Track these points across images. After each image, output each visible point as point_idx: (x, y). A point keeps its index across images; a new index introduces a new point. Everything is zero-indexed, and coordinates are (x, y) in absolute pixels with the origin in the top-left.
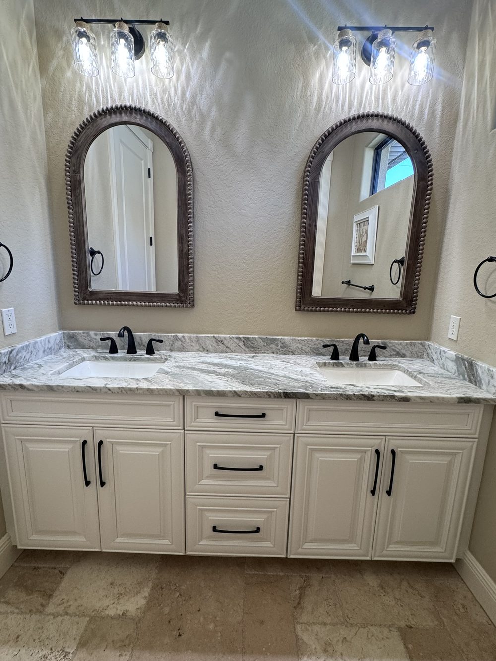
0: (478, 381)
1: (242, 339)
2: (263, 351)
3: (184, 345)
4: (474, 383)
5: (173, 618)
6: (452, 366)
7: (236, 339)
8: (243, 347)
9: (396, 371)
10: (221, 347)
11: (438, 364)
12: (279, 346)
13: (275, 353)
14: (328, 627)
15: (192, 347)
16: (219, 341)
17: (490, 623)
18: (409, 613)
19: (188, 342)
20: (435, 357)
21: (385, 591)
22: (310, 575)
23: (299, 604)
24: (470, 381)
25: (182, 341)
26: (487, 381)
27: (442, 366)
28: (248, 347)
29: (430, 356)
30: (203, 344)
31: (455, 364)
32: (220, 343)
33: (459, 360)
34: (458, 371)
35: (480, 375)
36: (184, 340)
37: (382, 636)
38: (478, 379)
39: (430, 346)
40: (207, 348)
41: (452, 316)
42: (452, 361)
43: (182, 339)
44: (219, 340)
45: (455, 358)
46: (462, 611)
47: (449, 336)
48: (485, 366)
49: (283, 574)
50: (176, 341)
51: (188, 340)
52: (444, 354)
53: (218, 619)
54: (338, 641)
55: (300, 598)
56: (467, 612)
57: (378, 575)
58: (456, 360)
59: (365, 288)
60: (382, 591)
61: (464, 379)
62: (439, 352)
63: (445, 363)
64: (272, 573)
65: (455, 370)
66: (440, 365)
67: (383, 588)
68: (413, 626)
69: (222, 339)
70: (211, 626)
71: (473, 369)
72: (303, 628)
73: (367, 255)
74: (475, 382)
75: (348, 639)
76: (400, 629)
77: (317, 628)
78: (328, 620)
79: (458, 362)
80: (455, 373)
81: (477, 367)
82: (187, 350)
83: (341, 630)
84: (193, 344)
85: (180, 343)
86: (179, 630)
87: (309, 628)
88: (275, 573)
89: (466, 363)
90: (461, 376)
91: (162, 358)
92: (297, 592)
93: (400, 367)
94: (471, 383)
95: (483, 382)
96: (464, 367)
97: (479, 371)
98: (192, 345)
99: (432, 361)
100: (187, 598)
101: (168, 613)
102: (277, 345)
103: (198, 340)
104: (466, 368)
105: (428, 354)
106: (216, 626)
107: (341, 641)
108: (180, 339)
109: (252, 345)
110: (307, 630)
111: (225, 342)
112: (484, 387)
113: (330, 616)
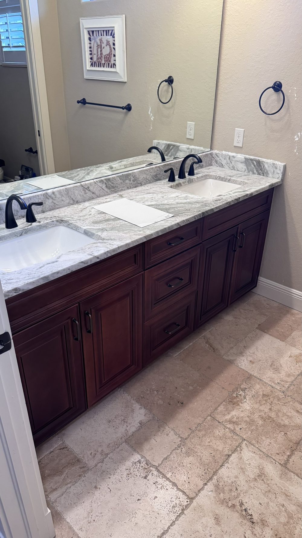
0: (265, 173)
1: (105, 181)
2: (120, 189)
3: (55, 202)
4: (262, 175)
5: (169, 401)
6: (242, 167)
7: (100, 182)
8: (106, 190)
9: (209, 179)
10: (89, 194)
11: (228, 167)
12: (132, 181)
13: (129, 188)
14: (235, 348)
15: (63, 202)
16: (86, 189)
17: (280, 304)
18: (254, 321)
19: (59, 198)
20: (224, 162)
21: (238, 319)
22: (203, 335)
23: (214, 349)
24: (259, 174)
25: (52, 198)
26: (272, 171)
27: (232, 168)
28: (109, 188)
29: (218, 162)
30: (72, 196)
31: (245, 165)
32: (87, 191)
33: (247, 161)
34: (248, 169)
35: (267, 168)
36: (54, 197)
37: (255, 335)
38: (265, 171)
39: (218, 155)
40: (77, 200)
41: (236, 129)
42: (242, 163)
43: (53, 196)
44: (86, 187)
45: (244, 160)
46: (268, 306)
47: (234, 145)
48: (270, 161)
49: (192, 344)
50: (47, 200)
51: (58, 196)
52: (233, 159)
53: (189, 383)
54: (243, 349)
55: (211, 346)
56: (270, 306)
57: (229, 314)
58: (245, 161)
59: (123, 108)
60: (237, 319)
61: (254, 173)
62: (228, 159)
63: (235, 165)
64: (187, 347)
65: (245, 169)
66: (230, 168)
67: (236, 318)
68: (260, 324)
69: (88, 185)
70: (191, 388)
71: (261, 165)
72: (226, 356)
73: (118, 71)
74: (263, 173)
75: (246, 346)
76: (257, 328)
77: (231, 351)
78: (232, 345)
79: (248, 163)
80: (245, 171)
81: (264, 163)
82: (58, 207)
83: (240, 345)
84: (64, 199)
85: (51, 200)
86: (179, 402)
87: (228, 354)
88: (188, 346)
89: (255, 162)
90: (251, 172)
91: (53, 221)
92: (207, 345)
93: (211, 176)
94: (260, 175)
95: (269, 172)
96: (253, 166)
97: (266, 166)
98: (62, 200)
99: (222, 166)
100: (162, 389)
101: (163, 402)
102: (130, 181)
103: (68, 193)
104: (254, 166)
105: (216, 162)
106: (192, 386)
107: (244, 348)
108: (50, 196)
109: (112, 185)
110: (229, 355)
111: (91, 188)
112: (270, 175)
113: (230, 343)
